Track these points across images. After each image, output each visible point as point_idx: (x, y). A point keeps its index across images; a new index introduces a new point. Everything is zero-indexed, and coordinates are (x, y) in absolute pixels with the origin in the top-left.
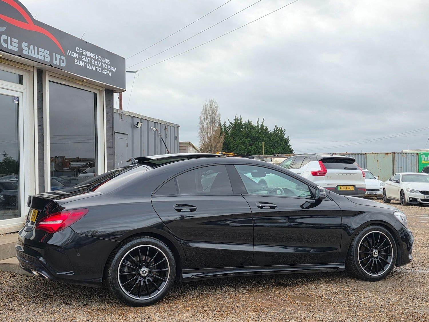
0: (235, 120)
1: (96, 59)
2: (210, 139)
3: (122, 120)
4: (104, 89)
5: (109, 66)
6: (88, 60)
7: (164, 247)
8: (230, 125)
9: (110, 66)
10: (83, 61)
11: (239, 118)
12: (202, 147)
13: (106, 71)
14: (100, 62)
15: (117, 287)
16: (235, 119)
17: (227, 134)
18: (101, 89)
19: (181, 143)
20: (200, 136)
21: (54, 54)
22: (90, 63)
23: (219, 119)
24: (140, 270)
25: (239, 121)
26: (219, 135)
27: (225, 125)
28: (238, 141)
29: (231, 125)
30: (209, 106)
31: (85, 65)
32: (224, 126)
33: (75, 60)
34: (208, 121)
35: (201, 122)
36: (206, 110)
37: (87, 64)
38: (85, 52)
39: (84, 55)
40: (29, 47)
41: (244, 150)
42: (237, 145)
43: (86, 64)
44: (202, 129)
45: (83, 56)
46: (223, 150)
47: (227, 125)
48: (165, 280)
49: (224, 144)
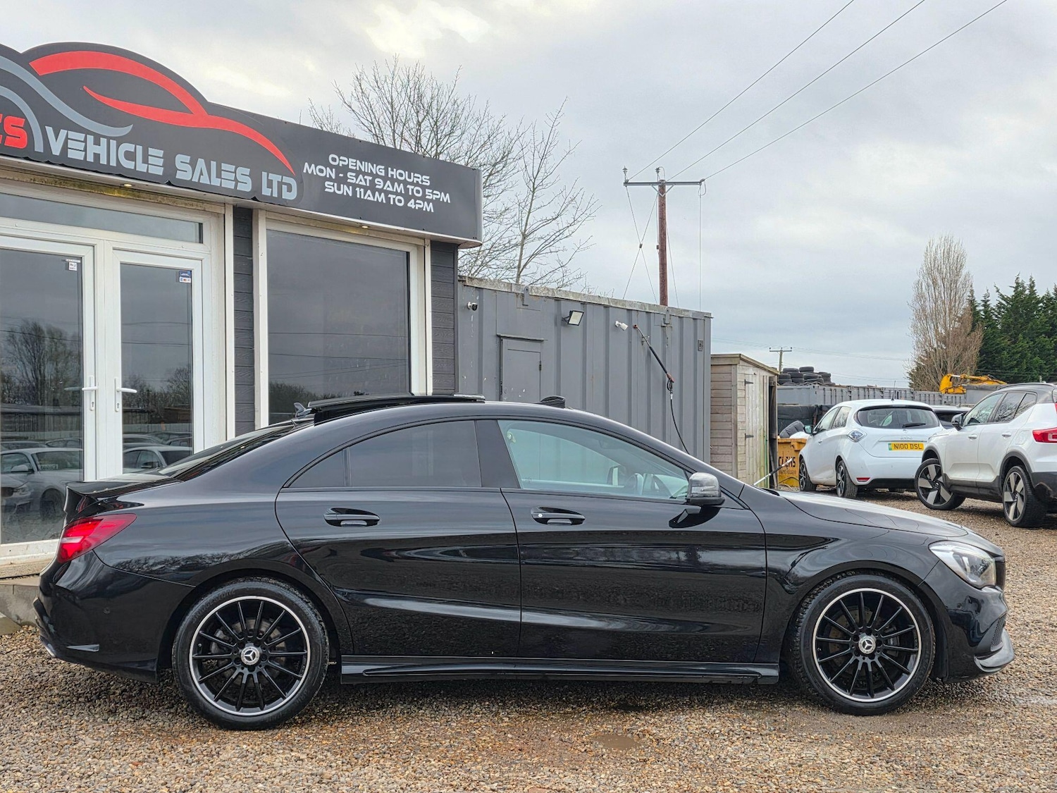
0: (1016, 288)
1: (390, 176)
2: (943, 340)
3: (524, 307)
4: (428, 242)
5: (427, 190)
6: (365, 180)
7: (297, 603)
8: (1000, 303)
9: (431, 191)
10: (349, 185)
11: (1027, 284)
12: (923, 361)
13: (418, 201)
14: (399, 182)
15: (188, 683)
16: (1015, 285)
17: (992, 325)
18: (421, 243)
19: (714, 357)
20: (915, 332)
21: (264, 174)
22: (372, 187)
23: (971, 286)
24: (240, 651)
25: (1027, 292)
26: (969, 330)
27: (986, 302)
28: (1023, 343)
29: (1004, 302)
30: (939, 255)
31: (354, 192)
32: (984, 306)
33: (327, 183)
34: (937, 294)
35: (920, 297)
36: (933, 265)
37: (362, 190)
38: (355, 164)
39: (352, 171)
40: (193, 164)
41: (1041, 367)
42: (1019, 355)
43: (358, 189)
44: (922, 315)
45: (349, 174)
46: (979, 367)
47: (993, 303)
48: (299, 676)
49: (981, 352)
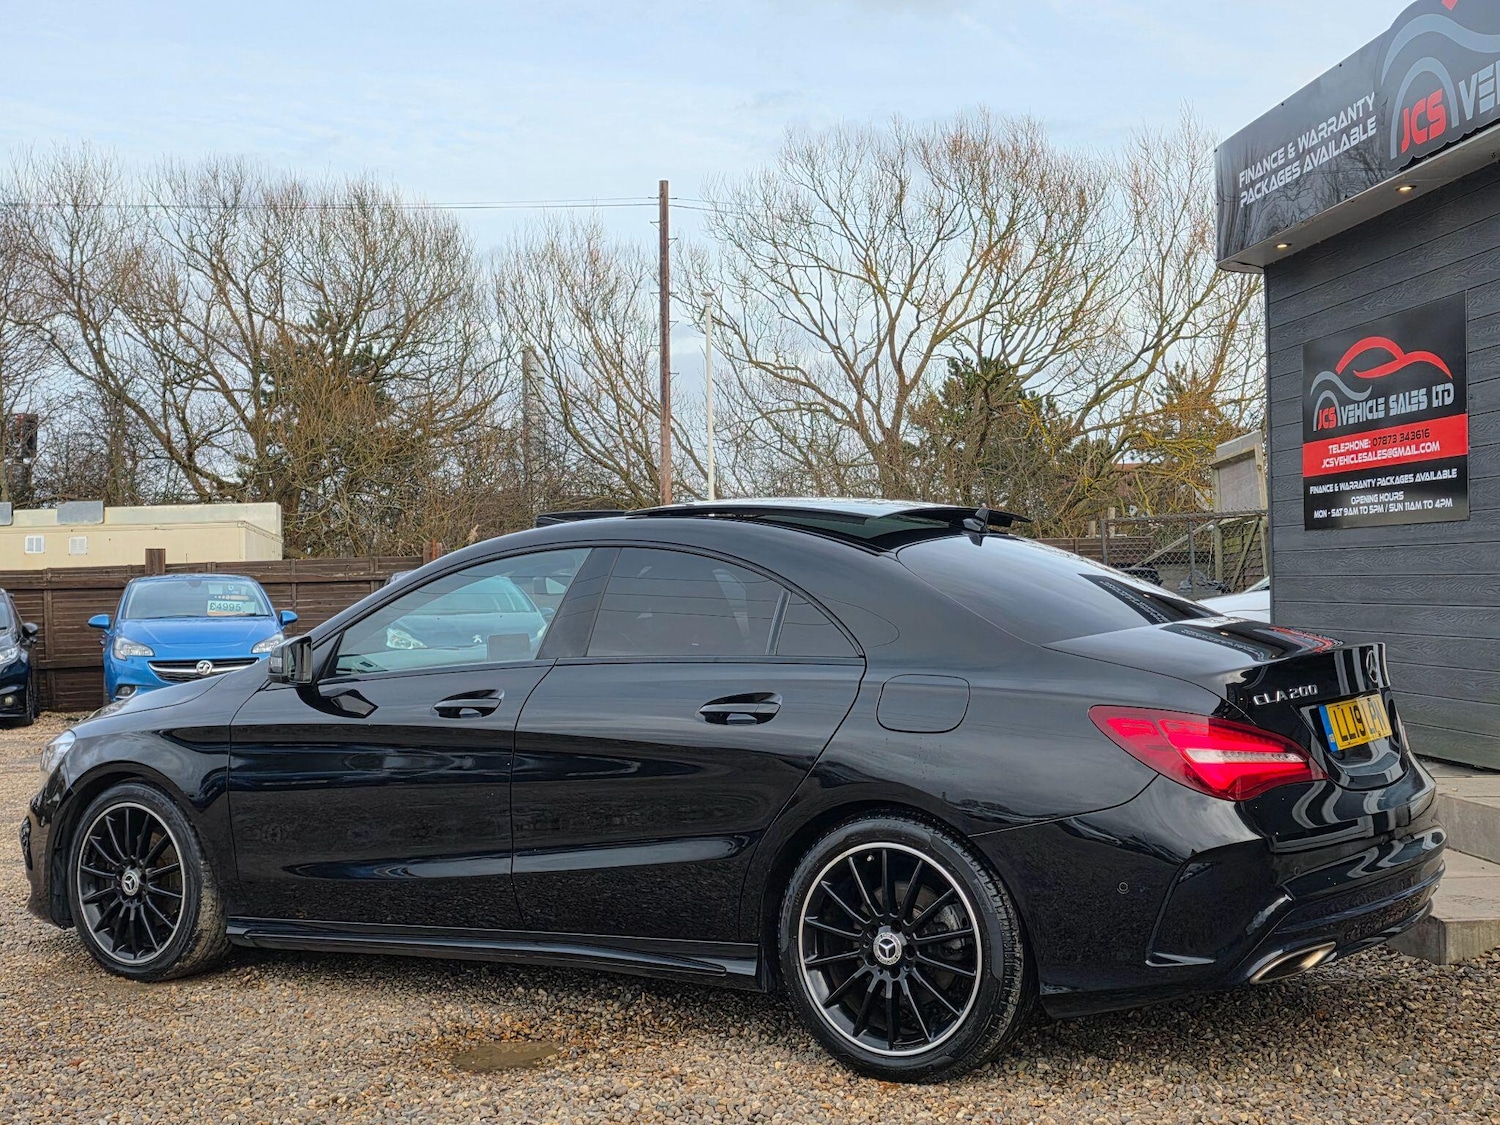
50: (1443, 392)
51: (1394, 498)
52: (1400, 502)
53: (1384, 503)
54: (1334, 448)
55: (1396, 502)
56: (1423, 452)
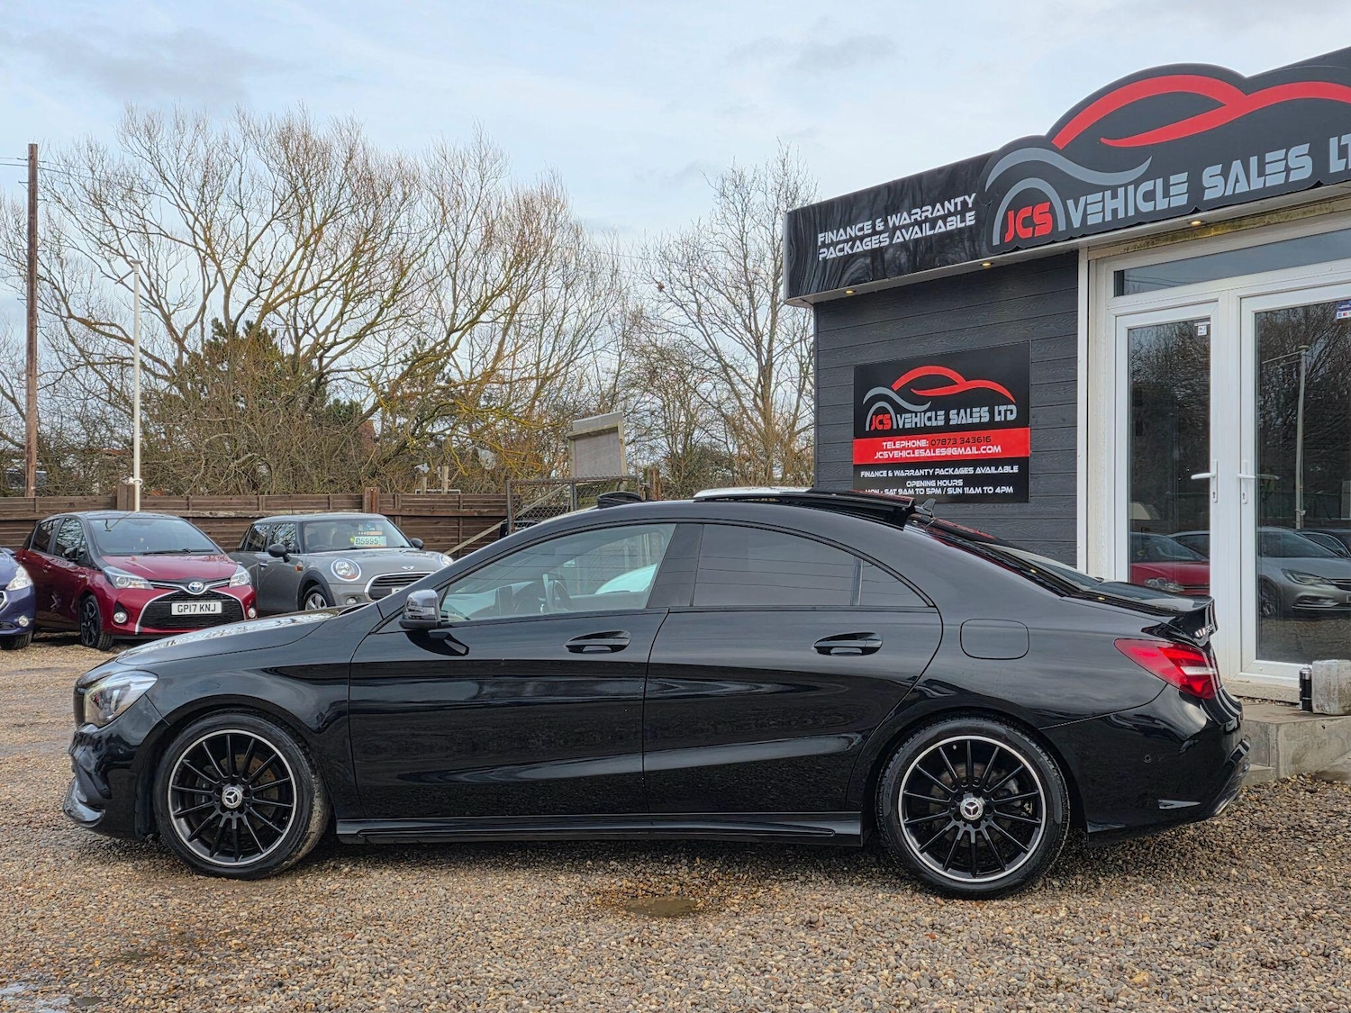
21: (1333, 141)
50: (1006, 411)
51: (952, 484)
52: (959, 487)
53: (942, 488)
54: (889, 445)
55: (955, 487)
56: (984, 452)
